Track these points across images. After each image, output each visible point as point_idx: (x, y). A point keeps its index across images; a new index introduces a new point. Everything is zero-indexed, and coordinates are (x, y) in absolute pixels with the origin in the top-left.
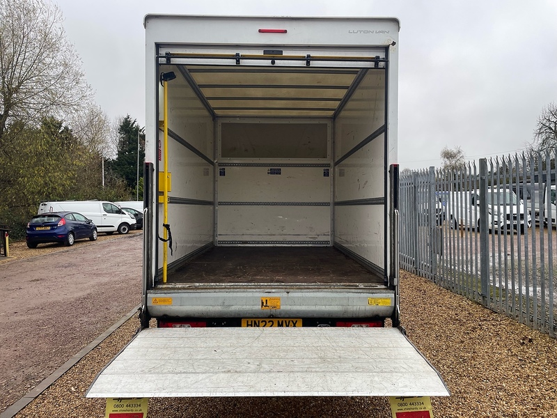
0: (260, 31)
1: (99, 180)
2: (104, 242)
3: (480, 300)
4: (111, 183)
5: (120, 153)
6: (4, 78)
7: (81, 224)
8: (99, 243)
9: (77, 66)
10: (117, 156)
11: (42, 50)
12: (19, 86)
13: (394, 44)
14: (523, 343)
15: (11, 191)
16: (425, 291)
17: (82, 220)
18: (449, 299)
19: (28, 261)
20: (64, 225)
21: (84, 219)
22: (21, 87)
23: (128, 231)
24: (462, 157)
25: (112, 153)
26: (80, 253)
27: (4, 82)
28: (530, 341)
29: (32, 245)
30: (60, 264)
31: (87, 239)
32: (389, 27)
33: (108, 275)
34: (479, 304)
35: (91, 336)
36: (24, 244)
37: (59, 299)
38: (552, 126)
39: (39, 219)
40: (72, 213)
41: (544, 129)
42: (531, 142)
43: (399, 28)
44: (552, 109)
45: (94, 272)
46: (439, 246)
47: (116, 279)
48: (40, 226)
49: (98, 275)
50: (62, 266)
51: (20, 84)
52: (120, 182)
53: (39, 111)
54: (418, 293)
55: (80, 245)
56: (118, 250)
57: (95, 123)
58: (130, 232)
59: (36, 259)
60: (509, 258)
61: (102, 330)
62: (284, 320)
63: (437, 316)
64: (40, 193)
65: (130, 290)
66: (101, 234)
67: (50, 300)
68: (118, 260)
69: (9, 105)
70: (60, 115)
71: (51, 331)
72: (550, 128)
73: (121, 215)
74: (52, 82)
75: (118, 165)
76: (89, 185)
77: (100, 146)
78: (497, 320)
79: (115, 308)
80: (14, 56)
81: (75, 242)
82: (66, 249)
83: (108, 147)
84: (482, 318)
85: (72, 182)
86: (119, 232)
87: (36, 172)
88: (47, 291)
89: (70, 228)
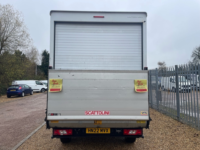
0: (94, 17)
1: (34, 73)
2: (35, 95)
3: (177, 118)
4: (39, 74)
5: (42, 63)
6: (1, 36)
7: (27, 89)
8: (34, 96)
9: (28, 32)
10: (41, 64)
11: (15, 26)
12: (6, 39)
13: (145, 22)
14: (195, 136)
15: (2, 77)
16: (155, 115)
17: (27, 87)
18: (164, 118)
19: (7, 102)
20: (21, 89)
21: (28, 87)
22: (7, 39)
23: (44, 91)
24: (165, 64)
25: (39, 63)
26: (26, 100)
27: (1, 38)
28: (197, 135)
29: (9, 97)
30: (19, 104)
31: (29, 94)
32: (143, 15)
33: (36, 108)
34: (176, 120)
35: (28, 133)
36: (6, 96)
37: (17, 118)
38: (197, 53)
39: (12, 87)
40: (24, 85)
41: (194, 55)
42: (190, 59)
43: (147, 16)
44: (197, 48)
45: (31, 107)
46: (160, 98)
47: (39, 110)
48: (12, 90)
49: (32, 108)
50: (19, 105)
51: (7, 38)
52: (42, 73)
53: (13, 48)
54: (153, 116)
55: (26, 97)
56: (40, 99)
57: (34, 52)
58: (45, 91)
59: (10, 102)
60: (185, 102)
61: (32, 131)
62: (103, 129)
63: (160, 125)
64: (13, 77)
65: (44, 114)
66: (34, 93)
67: (13, 118)
68: (40, 102)
69: (2, 46)
70: (21, 49)
71: (13, 131)
72: (196, 54)
73: (42, 85)
74: (19, 38)
75: (42, 67)
76: (31, 74)
77: (35, 60)
78: (184, 127)
79: (38, 121)
80: (5, 28)
81: (25, 96)
82: (21, 98)
83: (38, 61)
84: (178, 126)
85: (25, 73)
86: (41, 91)
87: (11, 70)
88: (13, 114)
89: (23, 90)
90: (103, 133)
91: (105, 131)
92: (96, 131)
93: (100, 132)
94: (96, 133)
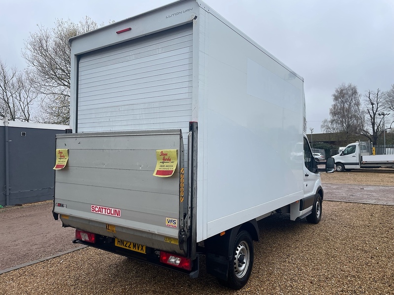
13: (196, 17)
90: (137, 250)
91: (140, 249)
92: (128, 245)
93: (132, 249)
94: (128, 248)
